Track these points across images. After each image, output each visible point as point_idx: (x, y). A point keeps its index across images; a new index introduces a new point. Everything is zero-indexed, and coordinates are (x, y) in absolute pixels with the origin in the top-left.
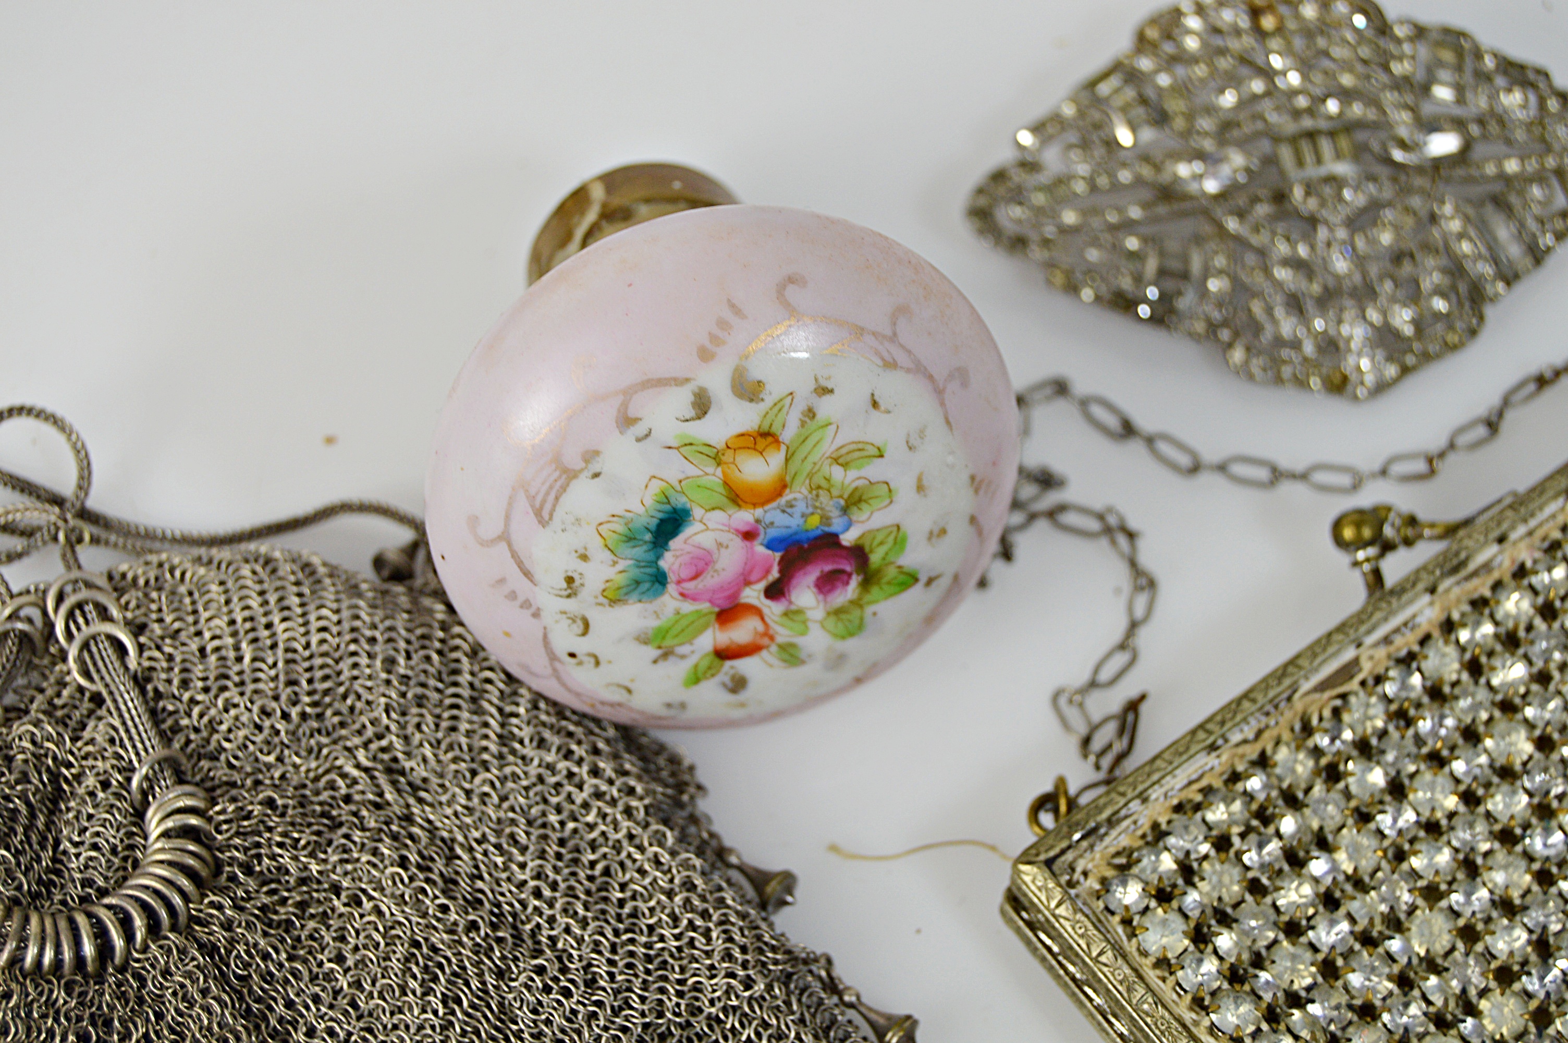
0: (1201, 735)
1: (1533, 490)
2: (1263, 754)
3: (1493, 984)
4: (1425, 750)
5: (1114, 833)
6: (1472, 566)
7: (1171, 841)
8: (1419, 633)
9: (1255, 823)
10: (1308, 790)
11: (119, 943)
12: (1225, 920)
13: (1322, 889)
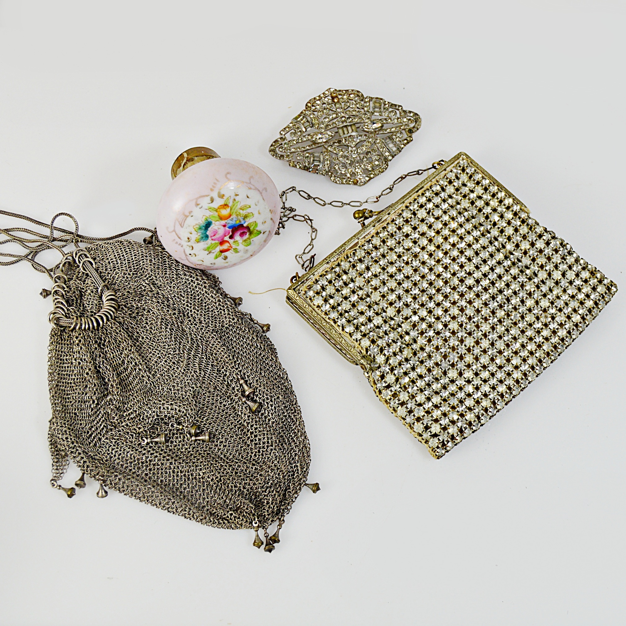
0: (325, 260)
1: (396, 203)
2: (339, 263)
3: (389, 306)
4: (373, 260)
5: (307, 282)
6: (383, 220)
7: (319, 282)
8: (371, 235)
9: (337, 277)
10: (348, 270)
11: (101, 323)
12: (332, 297)
13: (352, 290)
